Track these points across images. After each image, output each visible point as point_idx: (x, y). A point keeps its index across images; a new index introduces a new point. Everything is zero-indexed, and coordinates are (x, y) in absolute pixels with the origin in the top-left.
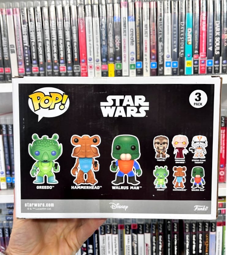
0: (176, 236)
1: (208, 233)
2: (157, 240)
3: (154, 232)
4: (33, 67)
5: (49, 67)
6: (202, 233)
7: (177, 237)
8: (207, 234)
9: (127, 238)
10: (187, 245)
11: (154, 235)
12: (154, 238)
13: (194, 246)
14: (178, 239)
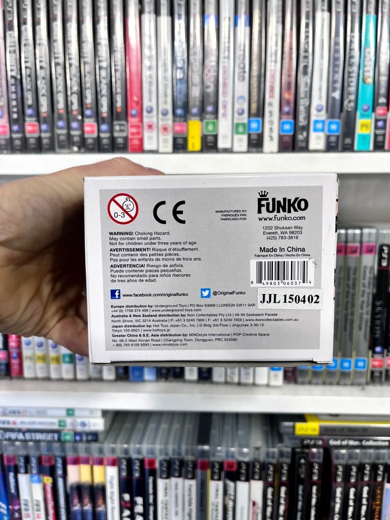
0: (314, 489)
1: (382, 485)
2: (276, 495)
3: (270, 480)
4: (26, 124)
5: (61, 124)
6: (368, 485)
7: (317, 490)
8: (379, 487)
9: (215, 487)
10: (337, 507)
11: (271, 485)
12: (270, 490)
13: (351, 510)
14: (319, 495)
